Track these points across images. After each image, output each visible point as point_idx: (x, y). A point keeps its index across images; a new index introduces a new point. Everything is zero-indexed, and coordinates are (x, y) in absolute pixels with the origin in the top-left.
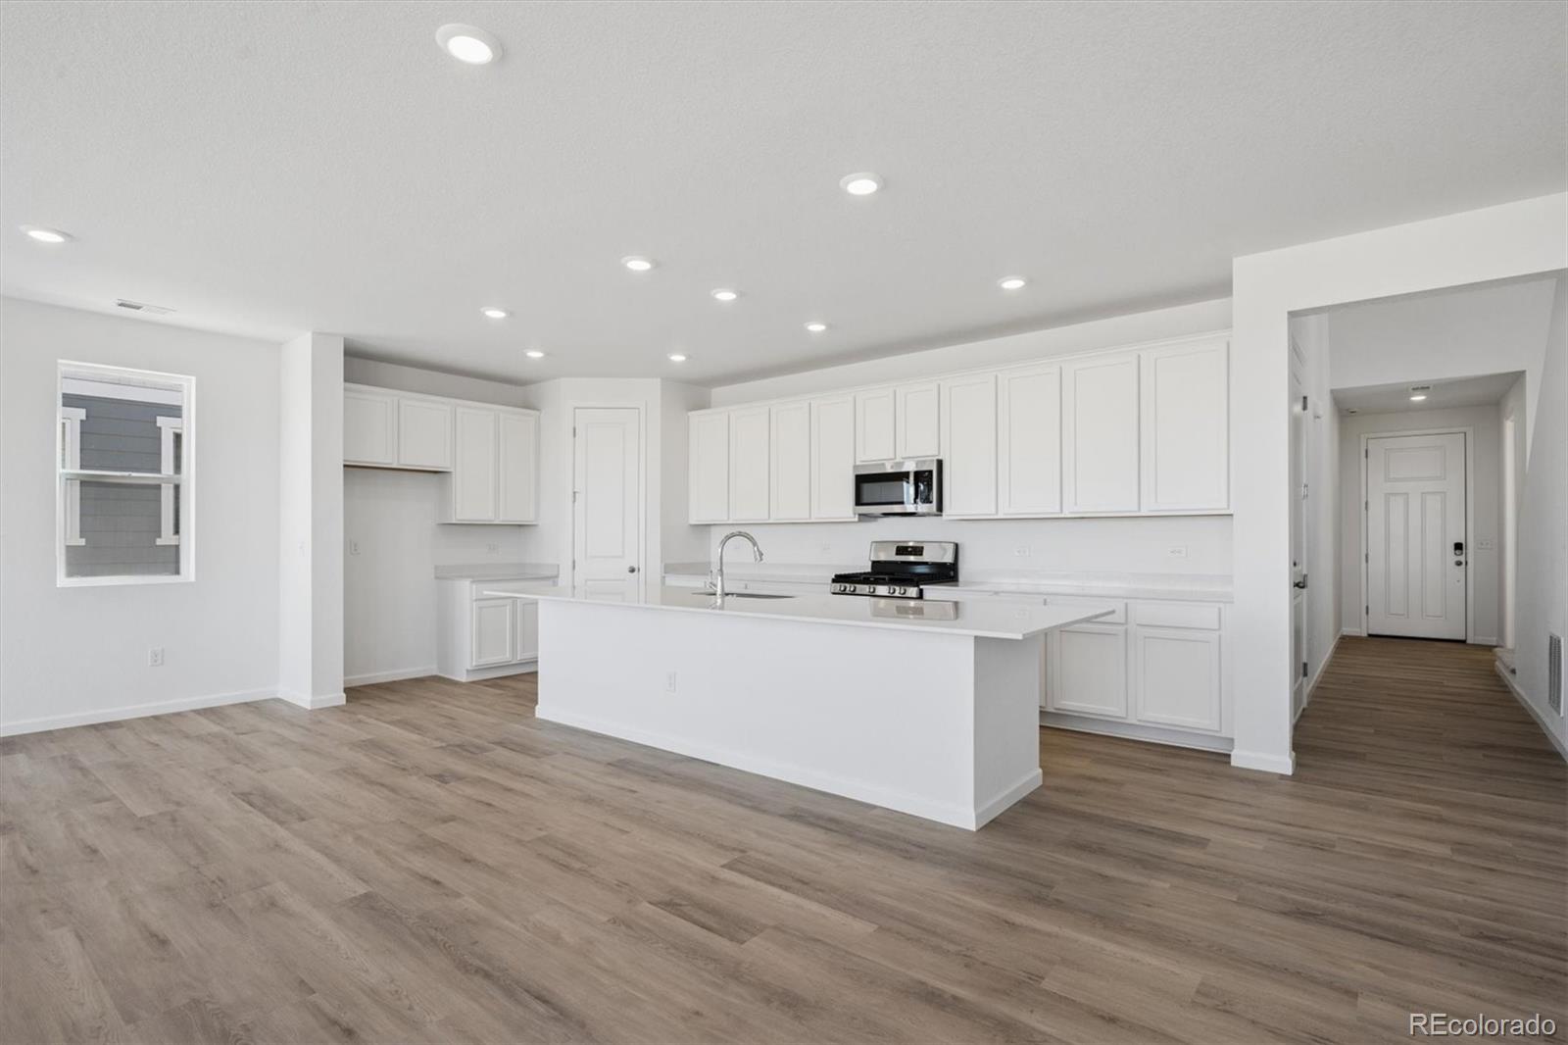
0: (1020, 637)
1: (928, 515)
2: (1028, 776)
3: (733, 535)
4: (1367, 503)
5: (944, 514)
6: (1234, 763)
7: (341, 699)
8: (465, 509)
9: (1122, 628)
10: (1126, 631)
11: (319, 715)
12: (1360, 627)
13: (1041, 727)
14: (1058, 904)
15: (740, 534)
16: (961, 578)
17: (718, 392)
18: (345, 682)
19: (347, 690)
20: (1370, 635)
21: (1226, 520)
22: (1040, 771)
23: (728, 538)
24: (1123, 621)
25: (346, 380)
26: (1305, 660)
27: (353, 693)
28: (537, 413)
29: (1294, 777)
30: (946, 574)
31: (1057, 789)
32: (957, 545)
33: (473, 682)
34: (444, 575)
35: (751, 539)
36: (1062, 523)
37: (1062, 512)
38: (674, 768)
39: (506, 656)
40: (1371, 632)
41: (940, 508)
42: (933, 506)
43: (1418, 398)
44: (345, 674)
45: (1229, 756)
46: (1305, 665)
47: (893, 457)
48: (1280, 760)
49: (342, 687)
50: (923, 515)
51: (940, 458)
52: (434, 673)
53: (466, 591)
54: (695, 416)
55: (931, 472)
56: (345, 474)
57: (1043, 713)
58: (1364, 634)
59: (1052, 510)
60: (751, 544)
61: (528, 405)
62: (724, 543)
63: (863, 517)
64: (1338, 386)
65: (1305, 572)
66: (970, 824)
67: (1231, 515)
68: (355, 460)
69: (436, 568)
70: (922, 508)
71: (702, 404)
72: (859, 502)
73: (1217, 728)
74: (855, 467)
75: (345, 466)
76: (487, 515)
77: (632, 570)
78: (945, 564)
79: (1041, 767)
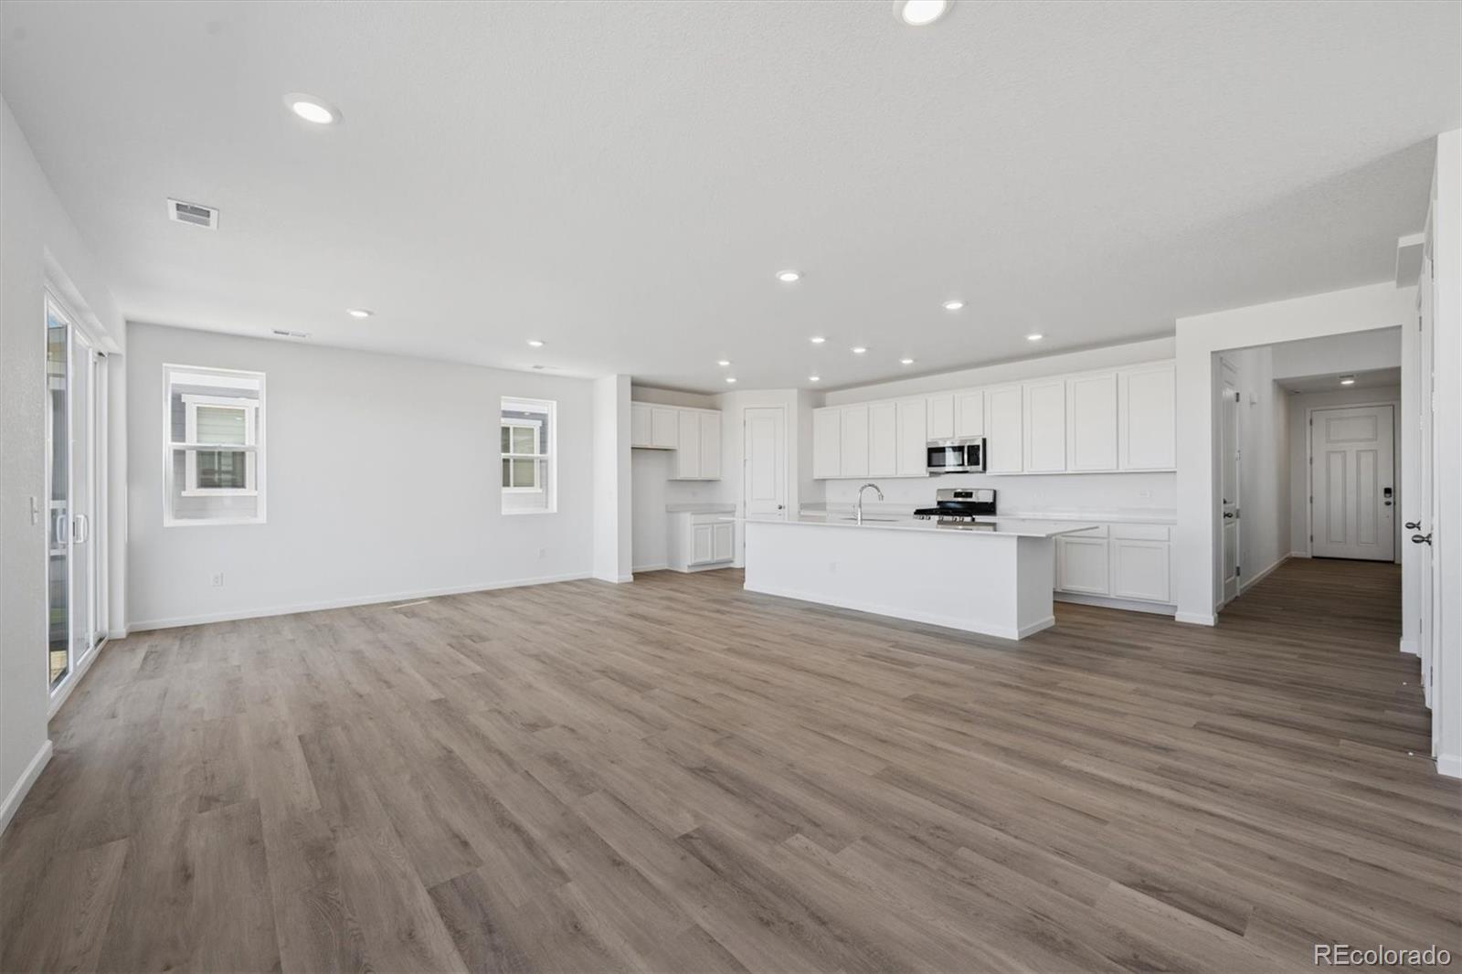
0: (1044, 535)
1: (977, 472)
2: (1047, 619)
3: (866, 486)
4: (1311, 459)
5: (987, 471)
6: (1177, 619)
7: (631, 578)
8: (684, 473)
9: (1106, 541)
10: (1109, 543)
11: (621, 587)
12: (1306, 551)
13: (1055, 602)
14: (1064, 664)
15: (872, 486)
16: (998, 512)
17: (830, 396)
18: (633, 569)
19: (633, 574)
20: (1314, 557)
21: (1171, 476)
22: (1053, 617)
23: (863, 488)
24: (1106, 536)
25: (633, 399)
26: (1238, 565)
27: (637, 576)
28: (719, 412)
29: (1215, 627)
30: (989, 508)
31: (1061, 627)
32: (995, 492)
33: (692, 573)
34: (671, 511)
35: (877, 488)
36: (1069, 477)
37: (1066, 470)
38: (840, 612)
39: (708, 559)
40: (1315, 555)
41: (985, 468)
42: (980, 467)
43: (1348, 382)
44: (633, 565)
45: (1174, 617)
46: (1238, 568)
47: (951, 435)
48: (1207, 618)
49: (631, 573)
50: (973, 473)
51: (984, 437)
52: (666, 568)
53: (687, 521)
54: (816, 411)
55: (978, 446)
56: (632, 452)
57: (1055, 593)
58: (1309, 556)
59: (1060, 468)
60: (875, 490)
61: (714, 407)
62: (861, 491)
63: (932, 474)
64: (1281, 376)
65: (1238, 507)
66: (1015, 637)
67: (1175, 472)
68: (638, 444)
69: (667, 506)
70: (973, 468)
71: (820, 404)
72: (930, 464)
73: (1167, 599)
74: (927, 443)
75: (633, 448)
76: (696, 476)
77: (780, 508)
78: (987, 503)
79: (1054, 614)
